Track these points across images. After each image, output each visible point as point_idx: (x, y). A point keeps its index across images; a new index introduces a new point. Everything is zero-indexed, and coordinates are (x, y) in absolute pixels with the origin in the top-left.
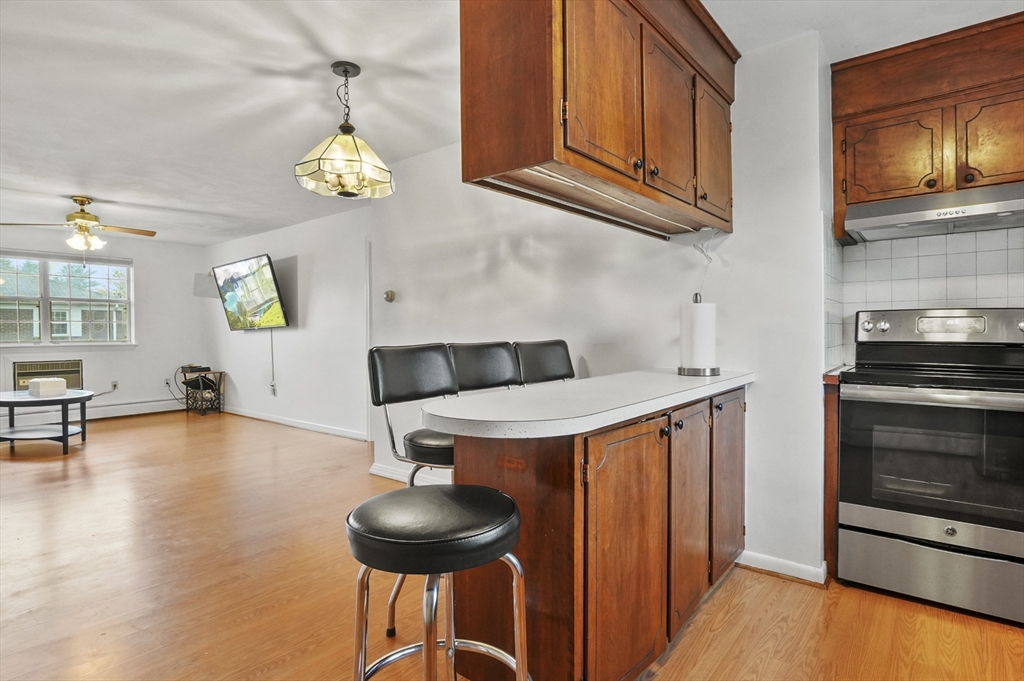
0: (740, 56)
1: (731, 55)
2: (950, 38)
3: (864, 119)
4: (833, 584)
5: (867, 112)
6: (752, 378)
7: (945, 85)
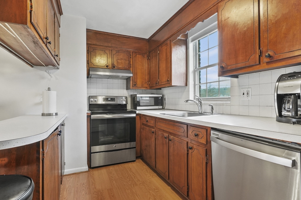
0: (63, 14)
1: (61, 13)
2: (111, 34)
3: (93, 46)
4: (90, 169)
5: (94, 45)
6: (67, 115)
7: (110, 44)
